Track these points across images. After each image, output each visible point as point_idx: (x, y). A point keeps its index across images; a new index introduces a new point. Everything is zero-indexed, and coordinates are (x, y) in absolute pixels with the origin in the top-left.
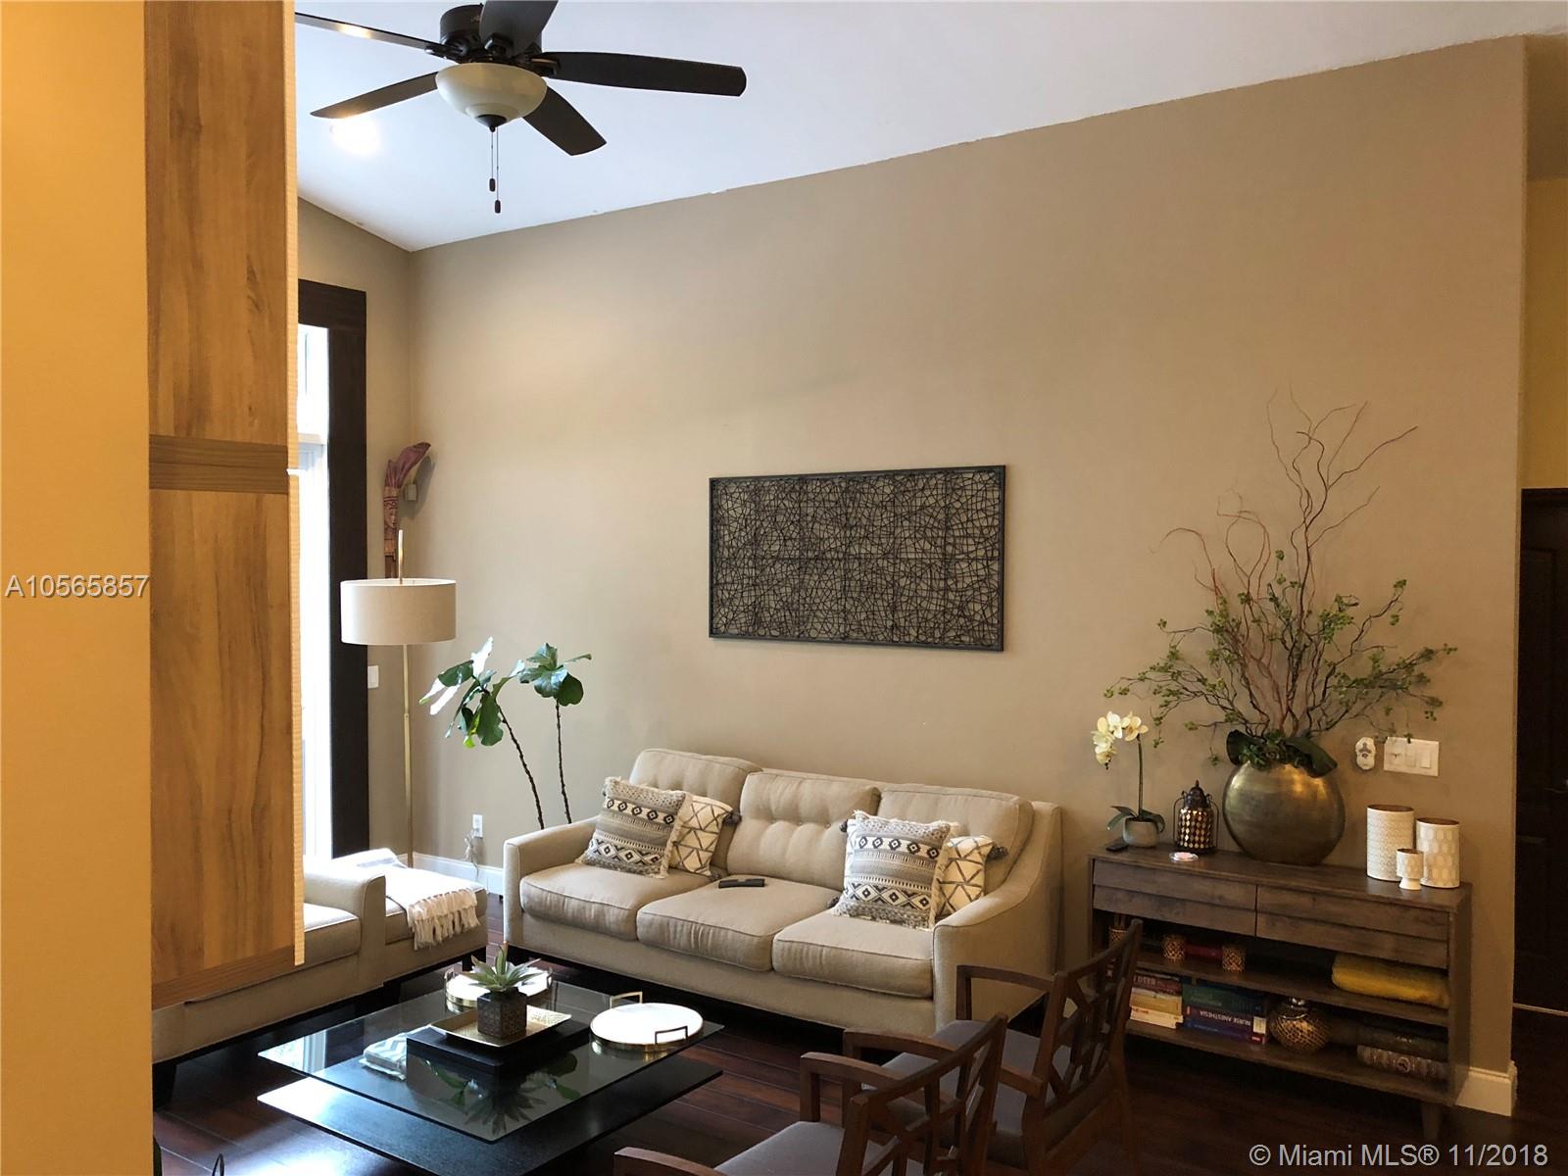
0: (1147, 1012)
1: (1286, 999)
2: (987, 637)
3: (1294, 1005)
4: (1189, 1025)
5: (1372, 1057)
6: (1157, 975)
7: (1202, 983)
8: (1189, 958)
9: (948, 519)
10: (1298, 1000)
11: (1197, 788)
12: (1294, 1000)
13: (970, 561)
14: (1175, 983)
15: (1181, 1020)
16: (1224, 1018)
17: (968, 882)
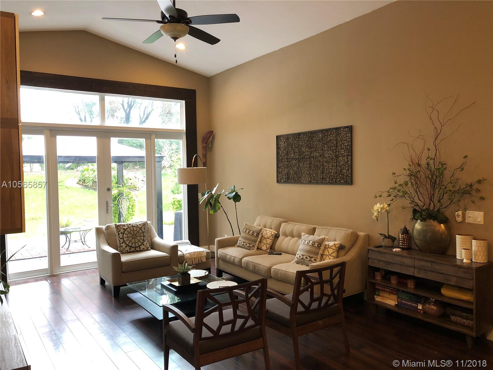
0: (386, 300)
1: (429, 299)
2: (348, 180)
3: (431, 301)
4: (399, 305)
5: (455, 320)
6: (390, 288)
7: (403, 291)
8: (399, 283)
9: (337, 144)
10: (432, 299)
11: (405, 228)
12: (431, 299)
13: (343, 156)
14: (394, 291)
15: (396, 303)
16: (409, 303)
17: (330, 255)
